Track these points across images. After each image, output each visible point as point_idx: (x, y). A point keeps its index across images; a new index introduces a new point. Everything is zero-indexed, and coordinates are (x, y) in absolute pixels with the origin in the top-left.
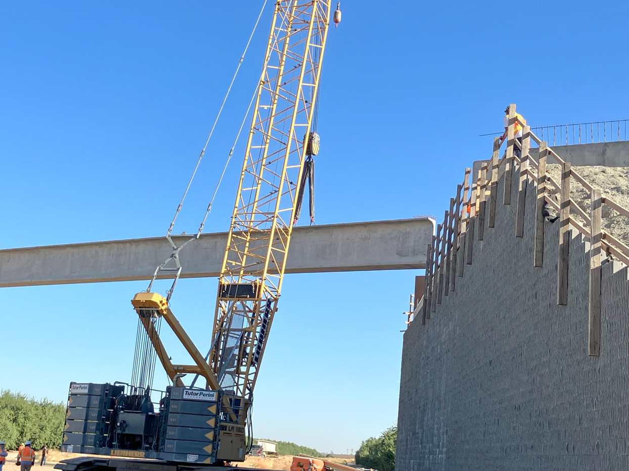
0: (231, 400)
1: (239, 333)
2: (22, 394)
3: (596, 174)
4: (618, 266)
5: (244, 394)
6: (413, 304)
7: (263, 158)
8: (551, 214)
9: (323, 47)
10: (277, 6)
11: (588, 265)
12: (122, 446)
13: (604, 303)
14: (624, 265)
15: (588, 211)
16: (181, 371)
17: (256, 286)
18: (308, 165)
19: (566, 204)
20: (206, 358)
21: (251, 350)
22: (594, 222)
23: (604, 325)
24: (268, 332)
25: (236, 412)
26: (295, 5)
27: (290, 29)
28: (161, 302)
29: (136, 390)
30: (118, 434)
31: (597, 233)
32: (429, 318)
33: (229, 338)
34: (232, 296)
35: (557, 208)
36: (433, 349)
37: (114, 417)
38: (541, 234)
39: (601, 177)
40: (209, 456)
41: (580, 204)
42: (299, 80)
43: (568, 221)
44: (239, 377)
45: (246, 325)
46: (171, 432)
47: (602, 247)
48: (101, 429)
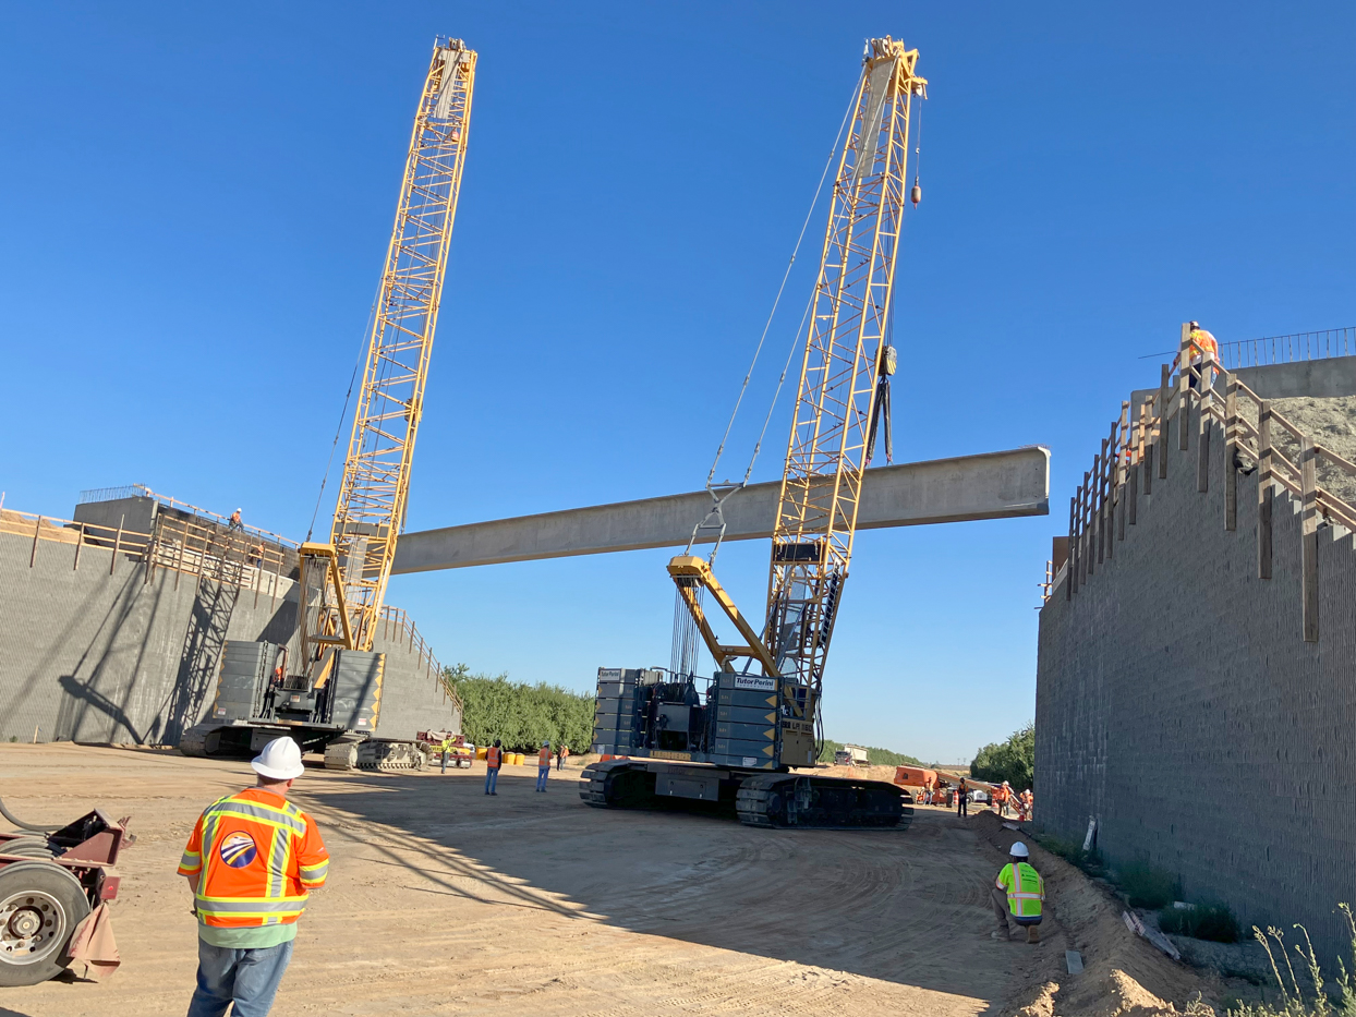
0: (793, 690)
1: (801, 606)
2: (560, 687)
3: (1301, 408)
4: (1340, 532)
5: (809, 682)
6: (1050, 573)
7: (823, 383)
8: (1245, 464)
9: (897, 236)
10: (836, 188)
11: (1299, 530)
12: (664, 747)
13: (1323, 577)
14: (1348, 531)
15: (1295, 459)
16: (730, 654)
17: (819, 546)
18: (882, 389)
19: (1265, 453)
20: (761, 638)
21: (817, 626)
22: (1306, 477)
23: (1323, 604)
24: (837, 604)
25: (802, 705)
26: (859, 184)
27: (853, 216)
28: (703, 567)
29: (676, 677)
30: (658, 731)
31: (1310, 490)
32: (1076, 592)
33: (788, 613)
34: (790, 559)
35: (1253, 457)
36: (1084, 631)
37: (652, 711)
38: (1232, 489)
39: (1308, 412)
40: (770, 759)
41: (1283, 450)
42: (867, 280)
43: (1269, 474)
44: (802, 661)
45: (809, 595)
46: (721, 730)
47: (1317, 508)
48: (637, 724)
